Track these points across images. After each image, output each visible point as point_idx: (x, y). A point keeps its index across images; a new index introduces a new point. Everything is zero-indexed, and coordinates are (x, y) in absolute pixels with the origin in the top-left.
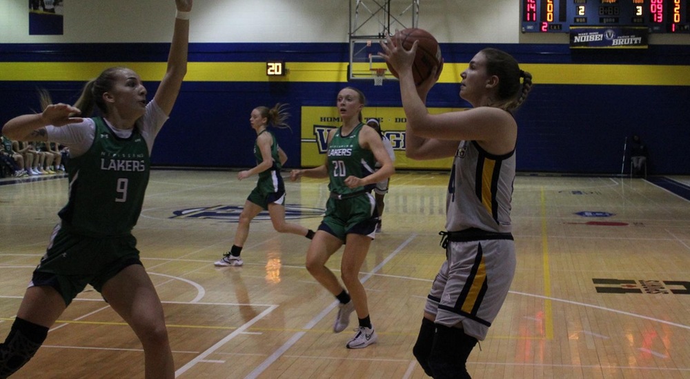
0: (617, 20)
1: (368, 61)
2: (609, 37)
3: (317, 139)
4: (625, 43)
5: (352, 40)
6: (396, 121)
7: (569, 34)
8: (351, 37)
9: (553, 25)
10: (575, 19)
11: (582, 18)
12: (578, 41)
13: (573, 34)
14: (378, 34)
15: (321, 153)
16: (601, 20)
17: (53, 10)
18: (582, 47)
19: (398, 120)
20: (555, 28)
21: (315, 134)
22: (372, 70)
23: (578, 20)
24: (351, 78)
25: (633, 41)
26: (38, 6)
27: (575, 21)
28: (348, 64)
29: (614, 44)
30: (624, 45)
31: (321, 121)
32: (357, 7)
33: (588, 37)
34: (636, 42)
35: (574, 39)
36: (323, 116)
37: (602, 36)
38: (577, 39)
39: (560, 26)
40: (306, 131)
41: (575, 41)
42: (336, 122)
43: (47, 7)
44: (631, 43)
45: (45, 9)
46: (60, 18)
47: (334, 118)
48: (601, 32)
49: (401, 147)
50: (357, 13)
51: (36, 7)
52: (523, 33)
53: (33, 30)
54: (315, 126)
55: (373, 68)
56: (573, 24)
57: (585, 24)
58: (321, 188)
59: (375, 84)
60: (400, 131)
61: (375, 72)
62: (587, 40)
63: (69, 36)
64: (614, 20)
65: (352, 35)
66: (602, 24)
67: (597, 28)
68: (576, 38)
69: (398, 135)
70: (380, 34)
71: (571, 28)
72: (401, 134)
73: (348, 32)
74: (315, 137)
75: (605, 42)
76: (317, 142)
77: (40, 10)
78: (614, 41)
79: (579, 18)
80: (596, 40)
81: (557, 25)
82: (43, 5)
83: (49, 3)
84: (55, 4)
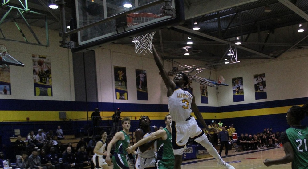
17: (263, 90)
26: (258, 89)
43: (261, 89)
45: (260, 90)
46: (266, 93)
51: (257, 90)
53: (257, 98)
63: (269, 99)
77: (259, 91)
82: (259, 89)
83: (261, 88)
84: (263, 88)
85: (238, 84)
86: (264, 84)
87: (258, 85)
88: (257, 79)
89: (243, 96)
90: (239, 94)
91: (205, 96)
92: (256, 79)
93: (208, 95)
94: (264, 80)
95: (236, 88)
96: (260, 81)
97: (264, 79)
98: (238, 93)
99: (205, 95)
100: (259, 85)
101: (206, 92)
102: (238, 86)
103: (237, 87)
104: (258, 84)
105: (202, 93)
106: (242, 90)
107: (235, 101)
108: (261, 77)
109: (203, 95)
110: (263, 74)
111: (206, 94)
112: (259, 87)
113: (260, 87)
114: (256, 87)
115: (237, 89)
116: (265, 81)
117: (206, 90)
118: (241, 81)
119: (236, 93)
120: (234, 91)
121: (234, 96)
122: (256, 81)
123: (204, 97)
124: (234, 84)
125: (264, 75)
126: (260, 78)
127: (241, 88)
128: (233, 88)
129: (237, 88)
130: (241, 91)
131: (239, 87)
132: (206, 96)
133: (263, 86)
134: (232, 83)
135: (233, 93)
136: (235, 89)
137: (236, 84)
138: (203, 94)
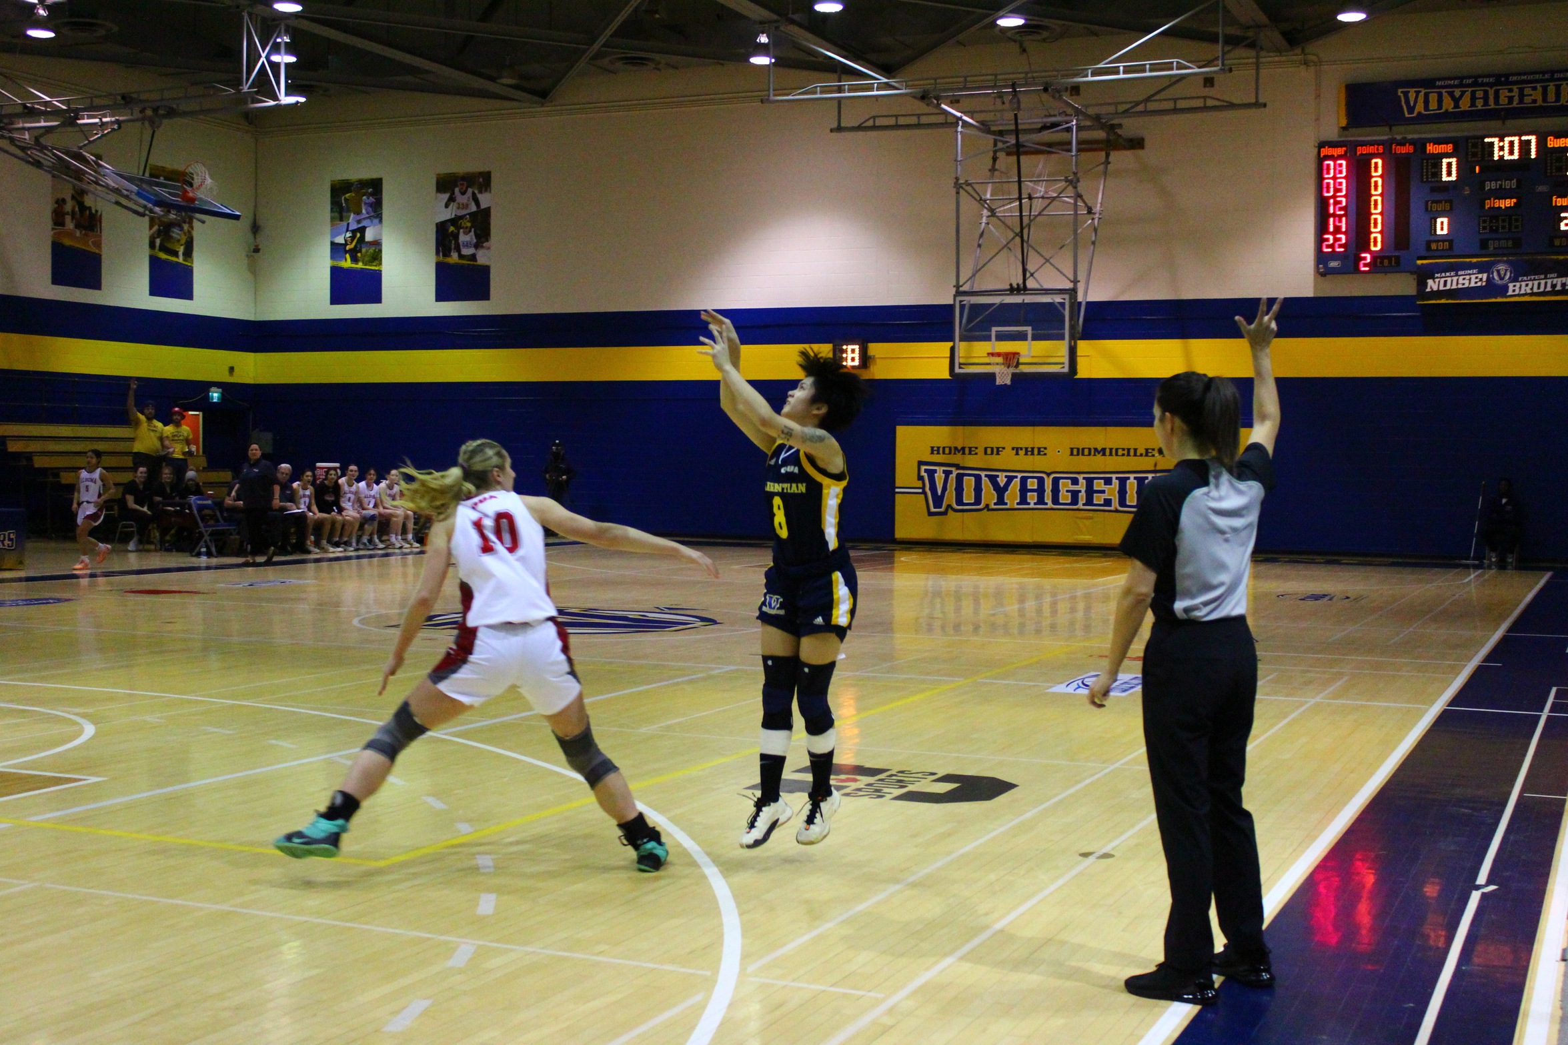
0: (1517, 243)
1: (988, 339)
2: (1501, 279)
3: (923, 488)
4: (1535, 290)
5: (959, 299)
6: (1072, 454)
7: (1415, 276)
8: (959, 293)
9: (1382, 258)
10: (1429, 243)
11: (1443, 241)
12: (1435, 288)
13: (1423, 276)
14: (1009, 287)
15: (931, 514)
16: (1484, 244)
17: (473, 257)
18: (1443, 301)
19: (1075, 452)
20: (1386, 262)
21: (920, 478)
22: (992, 354)
23: (1434, 246)
24: (957, 370)
25: (1554, 286)
26: (450, 252)
27: (1428, 248)
28: (951, 344)
29: (1510, 293)
30: (1532, 294)
31: (932, 453)
32: (982, 235)
33: (1455, 279)
34: (1559, 288)
35: (1426, 285)
36: (936, 445)
37: (1485, 276)
38: (1432, 285)
39: (1397, 258)
40: (905, 473)
41: (1428, 290)
42: (959, 455)
43: (466, 251)
44: (1549, 289)
45: (461, 256)
46: (486, 270)
47: (956, 448)
48: (1482, 268)
49: (1080, 506)
50: (979, 246)
51: (447, 254)
52: (1323, 275)
53: (441, 296)
54: (920, 463)
55: (997, 350)
56: (1423, 253)
57: (1450, 253)
58: (930, 583)
59: (997, 383)
60: (1078, 473)
61: (1000, 360)
62: (1454, 287)
63: (499, 302)
64: (1510, 243)
65: (961, 289)
66: (1483, 252)
67: (1474, 260)
68: (1430, 282)
69: (1075, 481)
70: (1011, 285)
71: (1419, 262)
72: (1080, 477)
73: (954, 283)
74: (920, 484)
75: (1492, 288)
76: (924, 493)
77: (454, 258)
78: (1511, 285)
79: (1438, 241)
80: (1473, 285)
81: (1389, 258)
82: (458, 249)
83: (467, 245)
84: (477, 246)
85: (358, 213)
86: (481, 224)
87: (452, 229)
88: (452, 199)
89: (376, 277)
90: (360, 265)
91: (174, 259)
92: (446, 196)
93: (195, 254)
94: (483, 206)
95: (349, 235)
96: (466, 206)
97: (485, 200)
98: (355, 260)
99: (176, 254)
100: (458, 228)
101: (184, 239)
102: (359, 222)
103: (354, 226)
104: (454, 221)
105: (158, 241)
106: (377, 244)
107: (336, 299)
108: (470, 191)
109: (163, 256)
110: (481, 174)
111: (181, 250)
112: (456, 237)
113: (463, 238)
114: (445, 238)
115: (353, 238)
116: (487, 212)
117: (186, 227)
118: (372, 199)
119: (348, 256)
120: (337, 249)
121: (335, 272)
122: (447, 206)
123: (166, 262)
124: (339, 210)
125: (483, 181)
126: (463, 193)
127: (369, 236)
128: (333, 235)
129: (354, 232)
130: (371, 250)
131: (362, 230)
132: (181, 260)
133: (477, 236)
134: (333, 203)
135: (332, 258)
136: (340, 240)
137: (349, 211)
138: (163, 248)
